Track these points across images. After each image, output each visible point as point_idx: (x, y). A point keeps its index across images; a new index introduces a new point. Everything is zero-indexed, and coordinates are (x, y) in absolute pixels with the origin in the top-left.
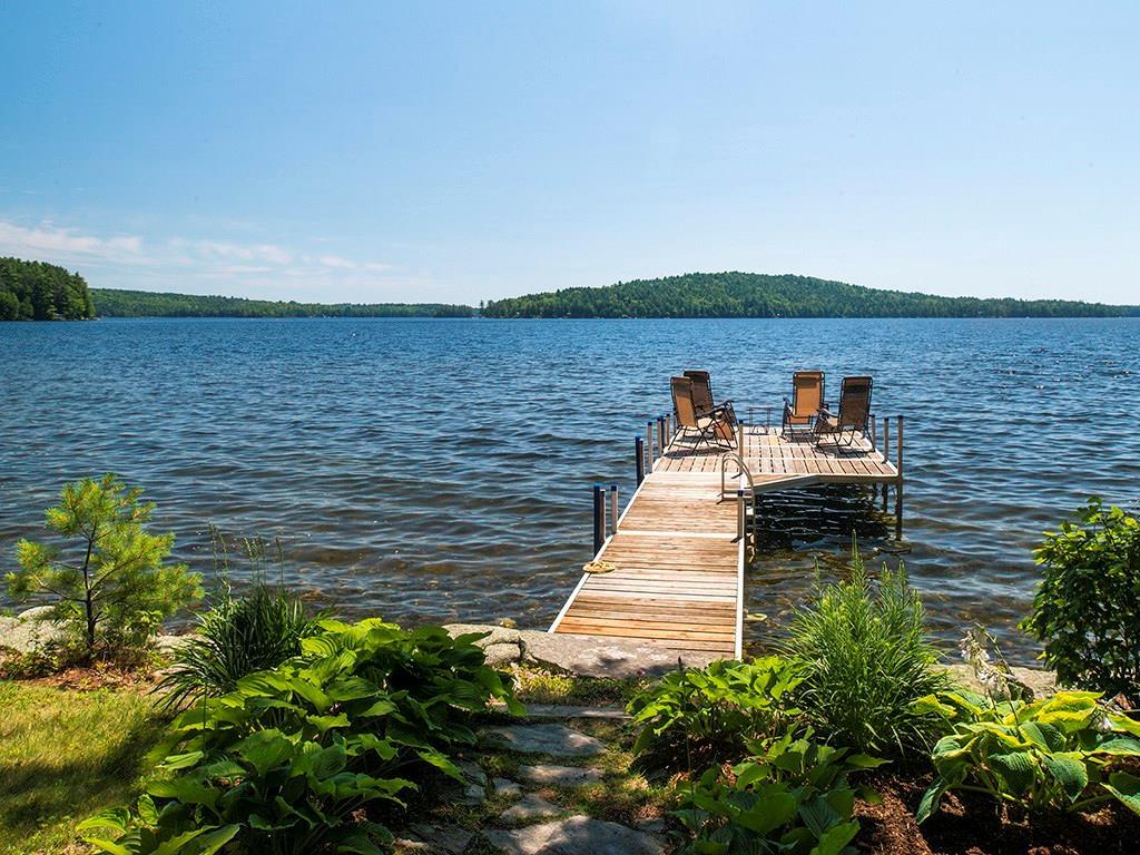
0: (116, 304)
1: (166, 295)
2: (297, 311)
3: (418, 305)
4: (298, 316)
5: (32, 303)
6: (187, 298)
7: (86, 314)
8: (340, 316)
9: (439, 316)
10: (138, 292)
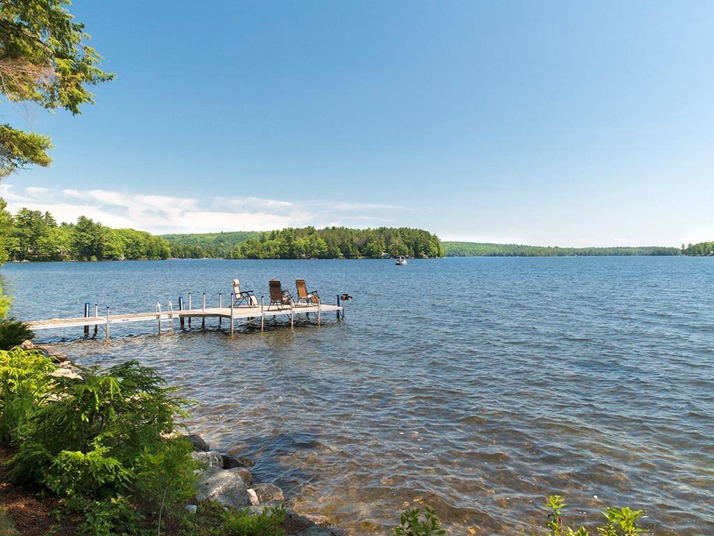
0: (461, 249)
1: (486, 244)
2: (560, 253)
3: (640, 248)
4: (559, 255)
5: (413, 249)
6: (497, 245)
7: (439, 255)
8: (586, 255)
9: (653, 254)
10: (472, 243)
